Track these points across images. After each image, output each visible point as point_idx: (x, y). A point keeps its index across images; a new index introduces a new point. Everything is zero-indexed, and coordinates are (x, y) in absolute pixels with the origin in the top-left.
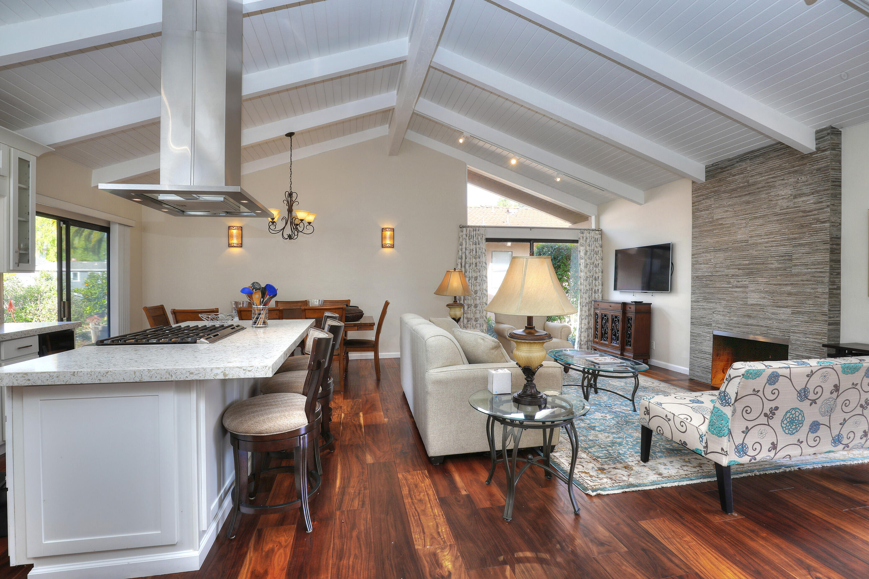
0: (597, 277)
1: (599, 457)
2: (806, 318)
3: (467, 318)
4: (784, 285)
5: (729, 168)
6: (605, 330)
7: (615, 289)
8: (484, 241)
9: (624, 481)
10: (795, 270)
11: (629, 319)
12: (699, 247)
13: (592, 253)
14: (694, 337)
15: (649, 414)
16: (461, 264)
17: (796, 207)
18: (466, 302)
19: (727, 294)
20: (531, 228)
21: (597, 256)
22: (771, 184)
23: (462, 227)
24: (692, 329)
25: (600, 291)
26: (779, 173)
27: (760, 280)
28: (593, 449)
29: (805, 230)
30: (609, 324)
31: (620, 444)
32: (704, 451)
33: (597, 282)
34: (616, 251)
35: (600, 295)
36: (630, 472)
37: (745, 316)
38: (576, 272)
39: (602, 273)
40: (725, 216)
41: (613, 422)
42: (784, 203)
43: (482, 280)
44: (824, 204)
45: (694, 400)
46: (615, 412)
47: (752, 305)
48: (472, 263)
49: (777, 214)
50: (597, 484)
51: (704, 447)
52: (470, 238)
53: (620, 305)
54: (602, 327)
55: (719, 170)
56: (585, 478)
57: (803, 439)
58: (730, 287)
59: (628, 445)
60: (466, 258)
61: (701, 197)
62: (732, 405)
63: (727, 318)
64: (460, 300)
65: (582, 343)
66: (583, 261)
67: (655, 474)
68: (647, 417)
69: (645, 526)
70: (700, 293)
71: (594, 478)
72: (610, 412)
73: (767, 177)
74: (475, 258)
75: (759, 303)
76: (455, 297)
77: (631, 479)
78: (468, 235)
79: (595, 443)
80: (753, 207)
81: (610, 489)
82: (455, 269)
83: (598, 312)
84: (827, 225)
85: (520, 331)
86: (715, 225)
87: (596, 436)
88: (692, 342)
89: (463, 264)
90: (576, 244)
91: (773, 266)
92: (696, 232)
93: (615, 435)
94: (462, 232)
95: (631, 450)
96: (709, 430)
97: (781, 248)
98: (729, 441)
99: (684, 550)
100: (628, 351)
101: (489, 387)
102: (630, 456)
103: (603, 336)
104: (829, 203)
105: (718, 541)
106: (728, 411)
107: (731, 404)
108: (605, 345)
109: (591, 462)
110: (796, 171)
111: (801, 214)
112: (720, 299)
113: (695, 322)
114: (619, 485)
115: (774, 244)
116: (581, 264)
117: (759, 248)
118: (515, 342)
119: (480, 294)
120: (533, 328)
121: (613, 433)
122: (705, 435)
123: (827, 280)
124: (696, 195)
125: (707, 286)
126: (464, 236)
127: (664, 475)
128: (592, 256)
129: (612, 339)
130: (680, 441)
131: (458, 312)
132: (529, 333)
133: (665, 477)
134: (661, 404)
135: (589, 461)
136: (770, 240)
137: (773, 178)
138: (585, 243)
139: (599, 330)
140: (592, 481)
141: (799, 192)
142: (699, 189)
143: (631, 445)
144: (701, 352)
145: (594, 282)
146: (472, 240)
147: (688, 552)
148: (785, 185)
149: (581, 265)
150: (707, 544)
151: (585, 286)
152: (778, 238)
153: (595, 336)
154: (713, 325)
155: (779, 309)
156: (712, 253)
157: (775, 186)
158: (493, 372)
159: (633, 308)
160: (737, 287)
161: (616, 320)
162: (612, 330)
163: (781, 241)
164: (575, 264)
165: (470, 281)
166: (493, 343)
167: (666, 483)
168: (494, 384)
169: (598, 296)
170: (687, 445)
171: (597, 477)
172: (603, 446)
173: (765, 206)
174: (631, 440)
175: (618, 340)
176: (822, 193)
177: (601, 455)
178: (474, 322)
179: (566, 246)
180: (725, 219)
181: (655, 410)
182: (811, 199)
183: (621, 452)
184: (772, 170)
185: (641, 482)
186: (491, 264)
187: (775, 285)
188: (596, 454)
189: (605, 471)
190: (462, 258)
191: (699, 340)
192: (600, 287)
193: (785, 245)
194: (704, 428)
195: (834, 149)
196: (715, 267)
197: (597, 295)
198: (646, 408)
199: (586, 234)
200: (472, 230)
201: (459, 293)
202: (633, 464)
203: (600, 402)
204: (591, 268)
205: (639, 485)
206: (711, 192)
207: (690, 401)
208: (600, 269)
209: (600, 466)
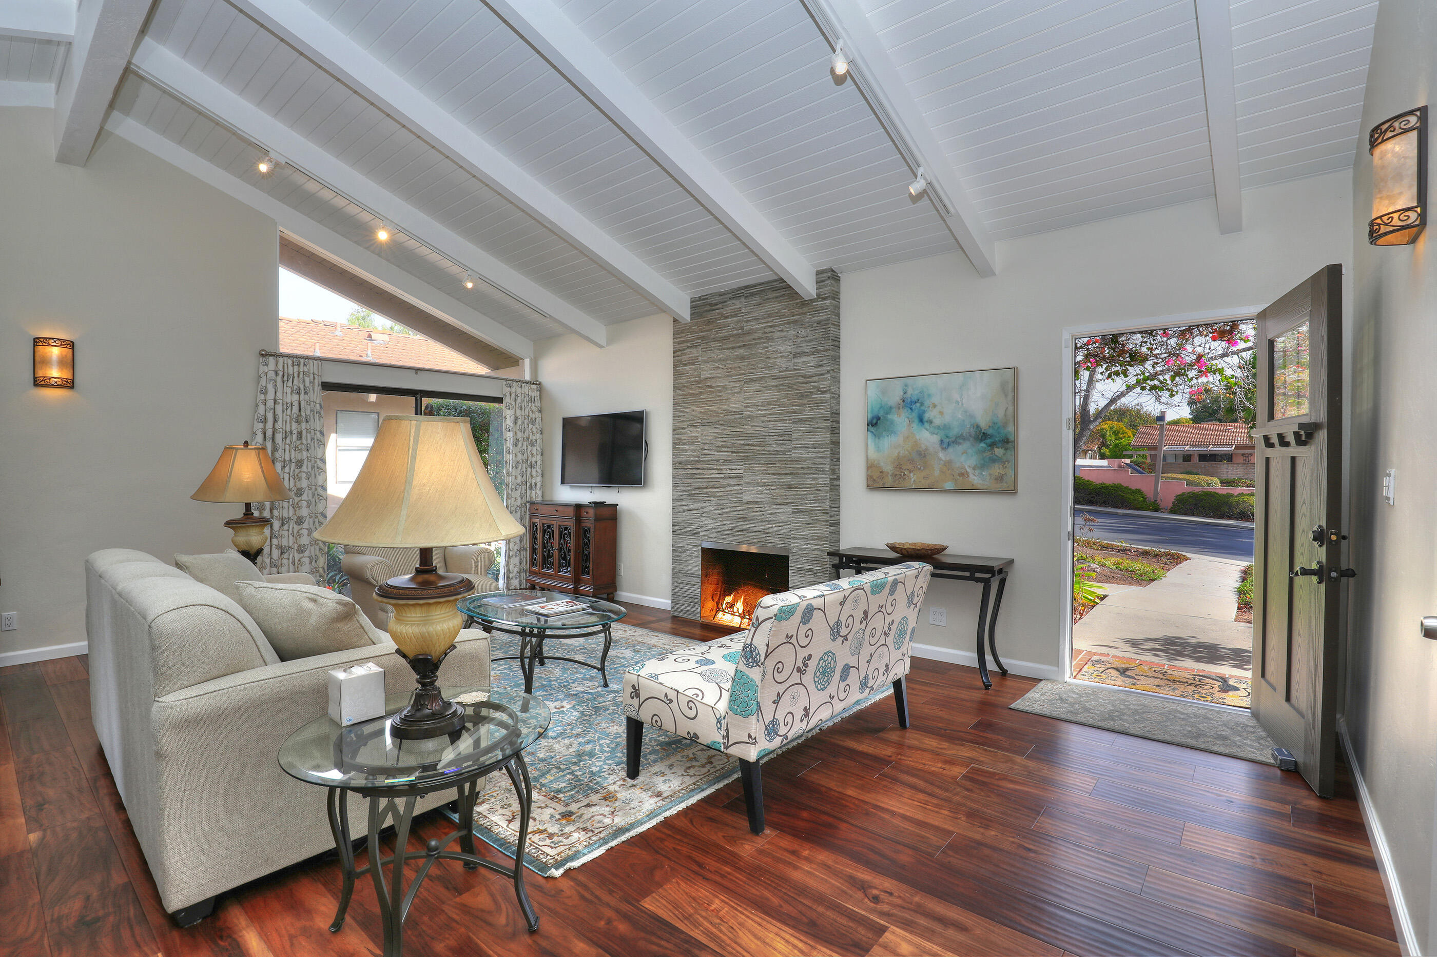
0: (533, 462)
1: (559, 791)
2: (807, 518)
3: (280, 547)
4: (784, 474)
5: (720, 306)
6: (549, 551)
7: (563, 482)
8: (318, 388)
9: (606, 827)
10: (795, 454)
11: (586, 531)
12: (682, 419)
13: (526, 421)
14: (677, 553)
15: (638, 696)
16: (265, 434)
17: (796, 370)
18: (276, 512)
19: (718, 488)
20: (417, 370)
21: (534, 427)
22: (769, 335)
23: (265, 355)
24: (674, 541)
25: (539, 485)
26: (778, 321)
27: (758, 467)
28: (548, 776)
29: (805, 401)
30: (556, 541)
31: (591, 754)
32: (724, 743)
33: (534, 471)
34: (564, 419)
35: (539, 493)
36: (615, 805)
37: (739, 518)
38: (500, 452)
39: (542, 455)
40: (715, 375)
41: (574, 714)
42: (782, 363)
43: (313, 467)
44: (824, 368)
45: (701, 660)
46: (576, 695)
47: (748, 502)
48: (291, 432)
49: (775, 378)
50: (562, 848)
51: (724, 738)
52: (285, 378)
53: (572, 509)
54: (544, 547)
55: (708, 308)
56: (541, 843)
57: (834, 693)
58: (722, 478)
59: (602, 752)
60: (275, 421)
61: (685, 344)
62: (762, 664)
63: (719, 523)
64: (261, 508)
65: (511, 576)
66: (511, 434)
67: (651, 797)
68: (635, 702)
69: (651, 908)
70: (684, 487)
71: (556, 839)
72: (568, 696)
73: (764, 325)
74: (297, 421)
75: (756, 499)
76: (248, 505)
77: (617, 820)
78: (281, 373)
79: (549, 764)
80: (748, 365)
81: (586, 851)
82: (246, 444)
83: (537, 521)
84: (828, 396)
85: (403, 580)
86: (703, 387)
87: (551, 749)
88: (674, 561)
89: (269, 433)
90: (497, 405)
91: (771, 449)
92: (678, 395)
93: (580, 740)
94: (267, 365)
95: (610, 762)
96: (730, 708)
97: (780, 424)
98: (758, 721)
99: (714, 930)
100: (586, 583)
101: (332, 710)
102: (609, 774)
103: (546, 561)
104: (829, 368)
105: (756, 891)
106: (755, 674)
107: (760, 664)
108: (549, 576)
109: (547, 806)
110: (795, 322)
111: (801, 380)
112: (709, 495)
113: (678, 530)
114: (600, 838)
115: (772, 418)
116: (508, 439)
117: (756, 424)
118: (394, 605)
119: (310, 496)
120: (433, 571)
121: (578, 735)
122: (724, 718)
123: (827, 467)
124: (679, 340)
125: (692, 476)
126: (271, 374)
127: (665, 795)
128: (526, 426)
129: (560, 566)
130: (689, 733)
131: (254, 537)
132: (425, 584)
133: (666, 798)
134: (656, 676)
135: (543, 805)
136: (768, 412)
137: (771, 326)
138: (513, 403)
139: (539, 551)
140: (552, 845)
141: (799, 350)
142: (683, 332)
143: (607, 752)
144: (687, 574)
145: (529, 470)
146: (290, 384)
147: (721, 931)
148: (785, 339)
149: (508, 442)
150: (742, 902)
151: (514, 477)
152: (777, 410)
153: (533, 562)
154: (701, 534)
155: (778, 507)
156: (700, 429)
157: (773, 339)
158: (341, 675)
159: (591, 512)
160: (730, 478)
161: (565, 534)
162: (560, 550)
163: (781, 414)
164: (497, 439)
165: (287, 470)
166: (340, 608)
167: (670, 808)
168: (343, 704)
169: (536, 495)
170: (698, 738)
171: (562, 835)
172: (565, 767)
173: (762, 365)
174: (608, 742)
175: (569, 566)
176: (822, 354)
177: (563, 785)
178: (296, 554)
179: (481, 408)
180: (714, 380)
181: (648, 688)
182: (811, 360)
183: (594, 769)
184: (770, 316)
185: (632, 819)
186: (333, 436)
187: (773, 474)
188: (555, 786)
189: (573, 818)
190: (265, 421)
191: (684, 556)
192: (539, 479)
193: (784, 420)
194: (722, 706)
195: (834, 298)
196: (703, 449)
197: (534, 492)
198: (633, 687)
199: (516, 389)
200: (290, 362)
201: (259, 496)
202: (616, 787)
203: (550, 681)
204: (525, 447)
205: (632, 826)
206: (698, 338)
207: (697, 662)
208: (539, 449)
209: (564, 809)
